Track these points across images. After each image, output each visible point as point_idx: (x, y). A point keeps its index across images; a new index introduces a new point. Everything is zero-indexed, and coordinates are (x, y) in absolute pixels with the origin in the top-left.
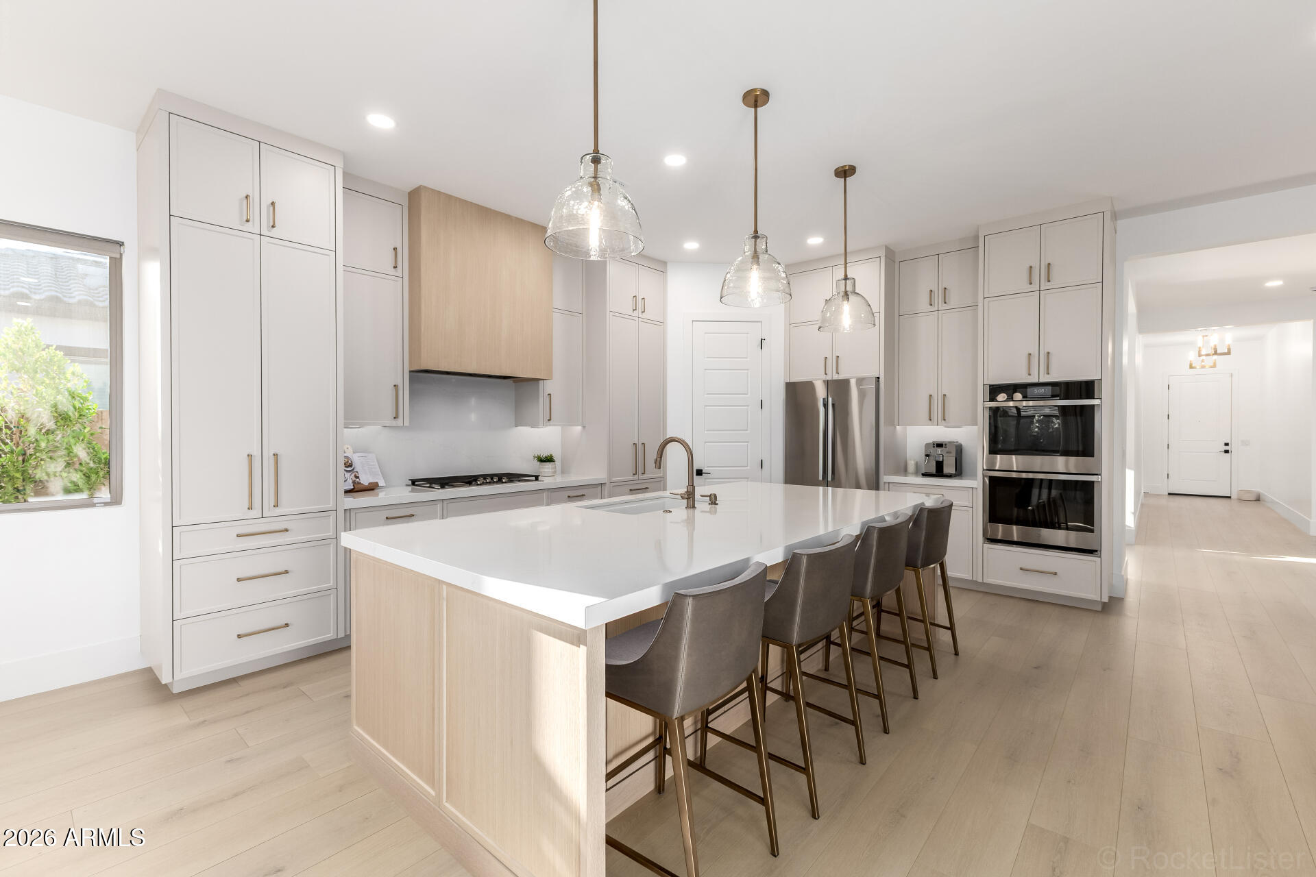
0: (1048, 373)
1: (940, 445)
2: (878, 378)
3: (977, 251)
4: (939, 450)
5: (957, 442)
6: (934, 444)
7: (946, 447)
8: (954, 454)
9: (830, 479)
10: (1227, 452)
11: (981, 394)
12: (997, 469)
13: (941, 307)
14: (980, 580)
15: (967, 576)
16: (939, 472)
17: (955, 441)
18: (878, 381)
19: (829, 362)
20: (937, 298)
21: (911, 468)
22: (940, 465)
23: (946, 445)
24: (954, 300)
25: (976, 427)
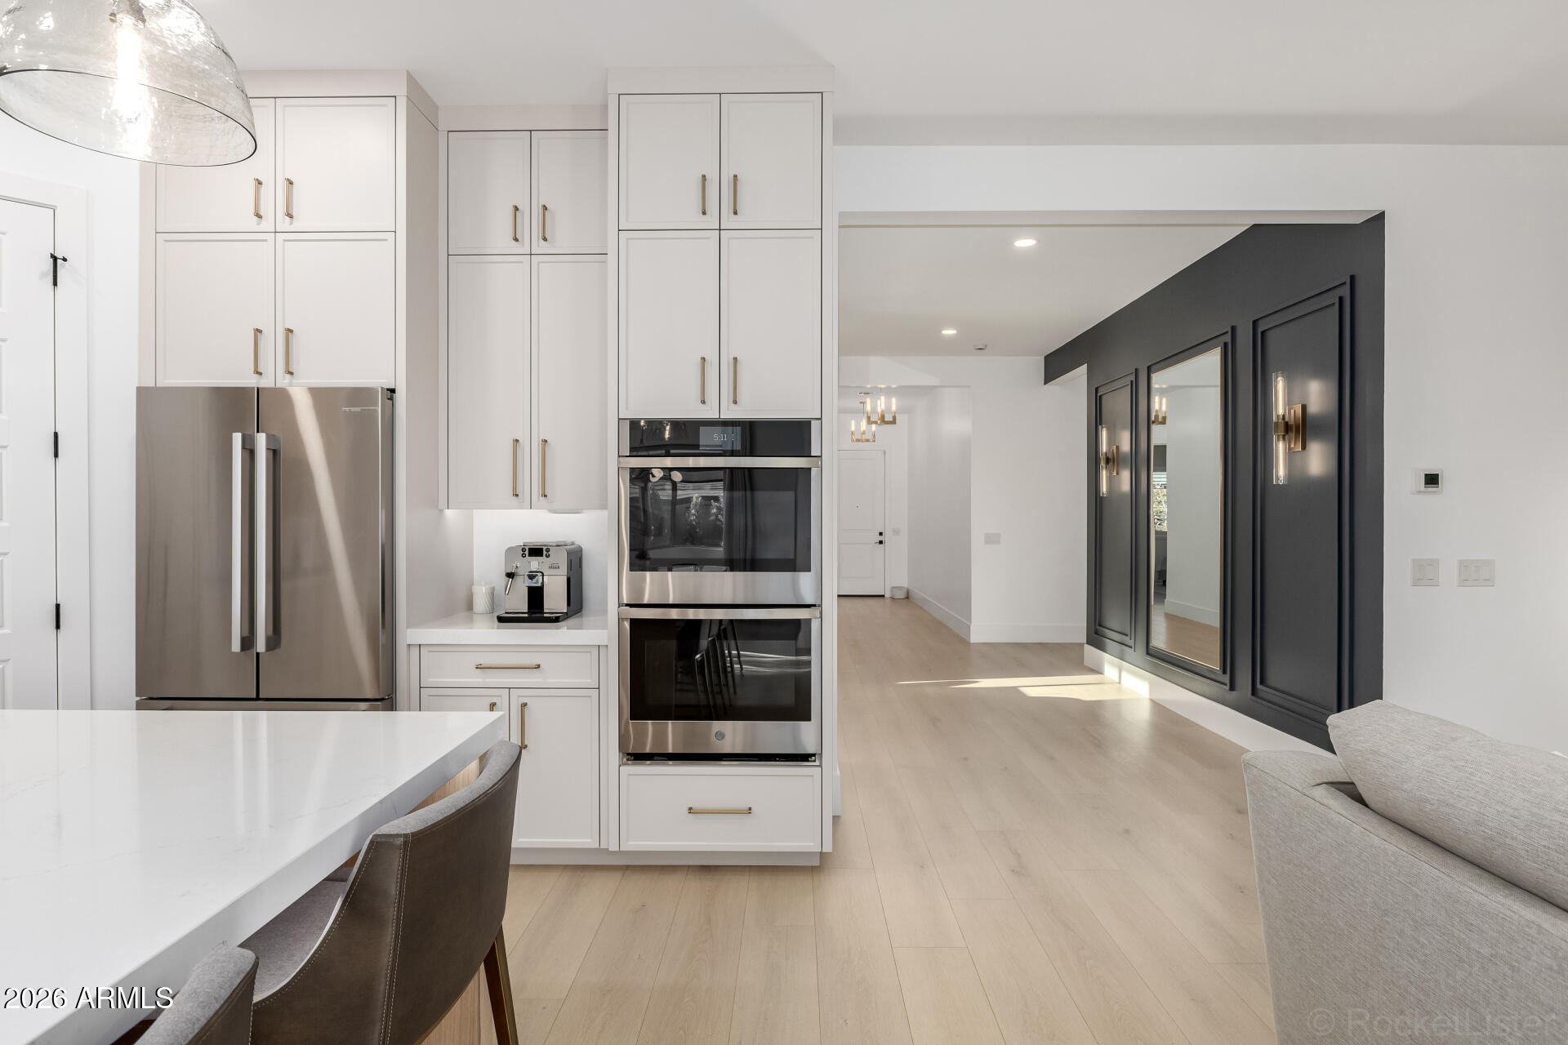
0: (735, 402)
1: (536, 552)
2: (393, 391)
3: (606, 138)
4: (535, 564)
5: (573, 544)
6: (524, 550)
7: (548, 556)
8: (564, 570)
9: (261, 645)
10: (881, 542)
11: (614, 441)
12: (646, 601)
13: (540, 247)
14: (614, 847)
15: (588, 841)
16: (535, 610)
17: (569, 540)
18: (391, 399)
19: (267, 342)
20: (530, 225)
21: (481, 602)
22: (536, 596)
23: (548, 550)
24: (563, 237)
25: (605, 513)
